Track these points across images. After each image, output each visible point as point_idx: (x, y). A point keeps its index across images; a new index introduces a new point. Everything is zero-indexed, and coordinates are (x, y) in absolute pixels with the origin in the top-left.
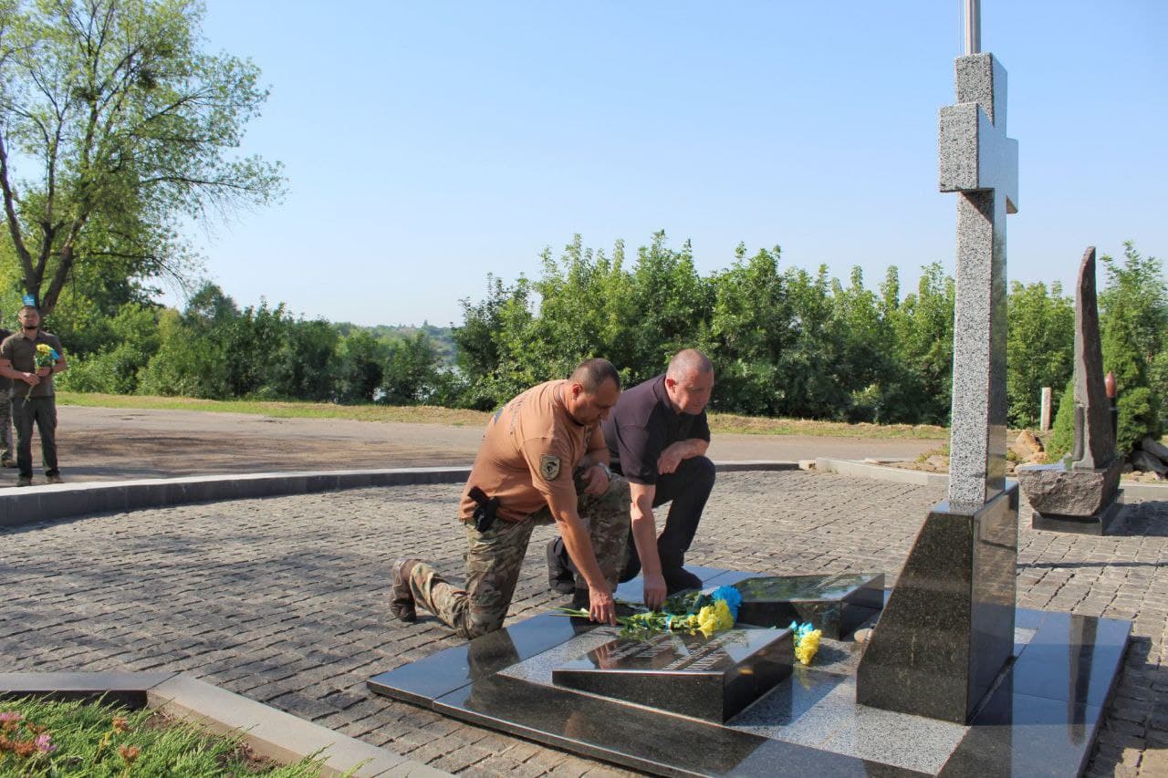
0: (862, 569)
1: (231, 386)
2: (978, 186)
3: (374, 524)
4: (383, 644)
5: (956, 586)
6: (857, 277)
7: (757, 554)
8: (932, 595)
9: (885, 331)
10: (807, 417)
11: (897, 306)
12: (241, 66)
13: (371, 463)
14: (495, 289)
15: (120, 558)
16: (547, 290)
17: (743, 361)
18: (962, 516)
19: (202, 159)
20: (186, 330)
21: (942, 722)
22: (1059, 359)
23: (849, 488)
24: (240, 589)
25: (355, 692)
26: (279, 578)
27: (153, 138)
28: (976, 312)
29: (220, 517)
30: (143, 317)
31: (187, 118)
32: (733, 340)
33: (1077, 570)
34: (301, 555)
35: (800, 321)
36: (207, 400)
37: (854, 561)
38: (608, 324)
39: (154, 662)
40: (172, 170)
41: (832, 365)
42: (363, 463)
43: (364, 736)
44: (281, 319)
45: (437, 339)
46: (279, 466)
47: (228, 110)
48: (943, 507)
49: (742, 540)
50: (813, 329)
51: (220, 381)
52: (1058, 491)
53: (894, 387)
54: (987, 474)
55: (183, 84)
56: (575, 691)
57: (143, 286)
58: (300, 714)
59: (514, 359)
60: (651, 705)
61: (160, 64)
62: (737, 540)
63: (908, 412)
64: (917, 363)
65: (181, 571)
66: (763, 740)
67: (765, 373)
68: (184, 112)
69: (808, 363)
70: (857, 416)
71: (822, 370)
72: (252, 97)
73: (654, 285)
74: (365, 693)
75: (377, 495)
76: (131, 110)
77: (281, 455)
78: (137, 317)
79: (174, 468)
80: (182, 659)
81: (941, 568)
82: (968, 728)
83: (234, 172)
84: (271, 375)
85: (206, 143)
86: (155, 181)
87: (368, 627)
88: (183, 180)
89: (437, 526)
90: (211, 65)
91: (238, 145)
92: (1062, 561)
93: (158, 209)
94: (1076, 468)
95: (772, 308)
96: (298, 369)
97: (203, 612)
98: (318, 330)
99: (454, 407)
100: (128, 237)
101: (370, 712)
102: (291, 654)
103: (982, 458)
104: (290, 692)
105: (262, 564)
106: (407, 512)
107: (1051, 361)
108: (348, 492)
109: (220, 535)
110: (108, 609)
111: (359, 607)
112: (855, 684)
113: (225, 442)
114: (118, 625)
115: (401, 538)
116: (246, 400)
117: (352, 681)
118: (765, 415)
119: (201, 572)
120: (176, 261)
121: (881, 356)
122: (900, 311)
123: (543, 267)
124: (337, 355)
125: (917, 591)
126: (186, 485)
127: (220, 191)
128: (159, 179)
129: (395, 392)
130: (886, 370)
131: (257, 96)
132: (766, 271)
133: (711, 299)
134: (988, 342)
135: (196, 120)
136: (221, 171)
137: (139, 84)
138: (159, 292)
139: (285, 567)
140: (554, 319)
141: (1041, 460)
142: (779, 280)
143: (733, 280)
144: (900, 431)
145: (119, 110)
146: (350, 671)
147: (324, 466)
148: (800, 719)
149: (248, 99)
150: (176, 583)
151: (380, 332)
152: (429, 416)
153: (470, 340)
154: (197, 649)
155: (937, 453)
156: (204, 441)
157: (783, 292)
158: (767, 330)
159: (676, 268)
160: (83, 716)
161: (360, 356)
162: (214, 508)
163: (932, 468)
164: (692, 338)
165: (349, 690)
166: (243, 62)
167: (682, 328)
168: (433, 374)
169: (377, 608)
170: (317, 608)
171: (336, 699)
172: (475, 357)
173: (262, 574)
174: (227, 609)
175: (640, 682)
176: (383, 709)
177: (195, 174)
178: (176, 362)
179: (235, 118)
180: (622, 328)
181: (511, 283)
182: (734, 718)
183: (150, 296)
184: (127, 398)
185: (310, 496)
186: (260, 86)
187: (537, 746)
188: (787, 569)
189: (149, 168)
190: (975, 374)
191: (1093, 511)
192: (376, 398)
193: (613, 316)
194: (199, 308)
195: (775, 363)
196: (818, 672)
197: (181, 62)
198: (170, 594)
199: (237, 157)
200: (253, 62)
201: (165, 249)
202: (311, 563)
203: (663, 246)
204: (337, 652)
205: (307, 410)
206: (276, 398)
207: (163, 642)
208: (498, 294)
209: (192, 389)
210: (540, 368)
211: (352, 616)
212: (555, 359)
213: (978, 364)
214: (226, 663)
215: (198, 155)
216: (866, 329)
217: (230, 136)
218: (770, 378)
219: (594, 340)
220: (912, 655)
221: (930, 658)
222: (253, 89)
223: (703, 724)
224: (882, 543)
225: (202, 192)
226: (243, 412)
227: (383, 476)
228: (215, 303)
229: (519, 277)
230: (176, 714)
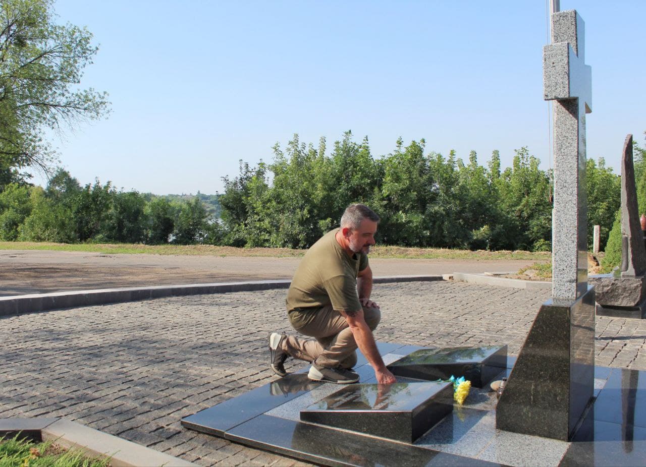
0: (490, 343)
1: (78, 235)
2: (569, 96)
3: (176, 320)
4: (189, 397)
5: (560, 353)
6: (474, 157)
7: (422, 334)
8: (544, 358)
9: (492, 192)
10: (444, 247)
11: (499, 175)
12: (80, 32)
13: (169, 281)
14: (244, 170)
15: (16, 345)
16: (276, 170)
17: (403, 212)
18: (563, 307)
19: (56, 91)
20: (48, 200)
21: (552, 440)
22: (605, 207)
23: (476, 291)
24: (94, 363)
25: (175, 427)
26: (118, 356)
27: (25, 78)
28: (568, 177)
29: (78, 317)
30: (20, 192)
31: (46, 65)
32: (396, 199)
33: (627, 341)
34: (131, 341)
35: (438, 186)
36: (63, 244)
37: (484, 337)
38: (317, 191)
39: (43, 411)
40: (38, 99)
41: (459, 214)
42: (164, 281)
43: (181, 456)
44: (109, 191)
45: (206, 202)
46: (111, 284)
47: (72, 60)
48: (549, 302)
49: (411, 326)
50: (447, 191)
51: (71, 232)
52: (612, 291)
53: (499, 227)
54: (577, 280)
55: (44, 43)
56: (315, 424)
57: (20, 173)
58: (139, 442)
59: (257, 214)
60: (365, 432)
61: (29, 31)
62: (408, 326)
63: (507, 242)
64: (513, 211)
65: (56, 353)
66: (437, 453)
67: (417, 219)
68: (44, 62)
69: (444, 213)
70: (477, 246)
71: (453, 216)
72: (87, 51)
73: (345, 165)
74: (180, 428)
75: (177, 301)
76: (11, 61)
77: (112, 278)
78: (16, 192)
79: (45, 287)
80: (61, 409)
81: (550, 341)
82: (570, 443)
83: (77, 99)
84: (103, 227)
85: (59, 81)
86: (27, 106)
87: (178, 386)
88: (45, 105)
89: (216, 320)
90: (61, 31)
91: (79, 82)
92: (617, 336)
93: (29, 123)
94: (623, 276)
95: (420, 178)
96: (120, 223)
97: (72, 378)
98: (132, 198)
99: (220, 245)
100: (10, 141)
101: (184, 440)
102: (130, 404)
103: (574, 269)
104: (132, 429)
105: (107, 347)
106: (196, 312)
107: (599, 208)
108: (157, 300)
109: (79, 329)
110: (10, 377)
111: (171, 373)
112: (494, 416)
113: (76, 270)
114: (18, 388)
115: (194, 328)
116: (88, 243)
117: (172, 421)
118: (417, 246)
119: (68, 353)
120: (41, 156)
121: (490, 207)
122: (501, 179)
123: (274, 155)
124: (144, 213)
125: (534, 356)
126: (55, 298)
127: (69, 111)
128: (30, 104)
129: (182, 237)
130: (494, 216)
131: (90, 51)
132: (416, 155)
133: (382, 174)
134: (576, 196)
135: (52, 67)
136: (68, 99)
137: (15, 44)
138: (30, 176)
139: (122, 348)
140: (282, 188)
141: (598, 271)
142: (424, 160)
143: (395, 161)
144: (504, 255)
145: (3, 61)
146: (169, 414)
147: (140, 284)
148: (461, 439)
149: (84, 53)
150: (53, 360)
151: (170, 199)
152: (204, 251)
153: (229, 202)
154: (69, 403)
155: (531, 268)
156: (63, 269)
157: (427, 168)
158: (417, 192)
159: (358, 154)
160: (6, 447)
161: (159, 214)
162: (73, 312)
163: (528, 278)
164: (370, 198)
165: (169, 427)
166: (81, 29)
167: (363, 192)
168: (206, 224)
169: (183, 374)
170: (144, 374)
171: (162, 432)
172: (232, 213)
173: (107, 353)
174: (87, 376)
175: (357, 418)
176: (192, 438)
177: (52, 101)
178: (43, 220)
179: (77, 65)
180: (325, 193)
181: (254, 166)
182: (419, 440)
183: (24, 179)
184: (12, 243)
185: (133, 303)
186: (92, 44)
187: (293, 460)
188: (442, 344)
189: (23, 97)
190: (568, 217)
191: (636, 303)
192: (170, 240)
193: (320, 185)
194: (56, 186)
195: (423, 213)
196: (469, 409)
197: (42, 30)
198: (49, 368)
199: (79, 90)
200: (88, 29)
201: (34, 148)
202: (138, 346)
203: (350, 140)
204: (160, 402)
205: (127, 249)
206: (106, 242)
207: (47, 398)
208: (246, 173)
209: (53, 237)
210: (274, 219)
211: (167, 379)
212: (284, 213)
213: (570, 210)
214: (89, 411)
215: (54, 89)
216: (481, 190)
217: (74, 77)
218: (420, 222)
219: (308, 201)
220: (532, 397)
221: (543, 399)
222: (88, 46)
223: (400, 444)
224: (501, 326)
225: (56, 112)
226: (86, 251)
227: (179, 289)
228: (65, 182)
229: (259, 162)
230: (61, 445)
